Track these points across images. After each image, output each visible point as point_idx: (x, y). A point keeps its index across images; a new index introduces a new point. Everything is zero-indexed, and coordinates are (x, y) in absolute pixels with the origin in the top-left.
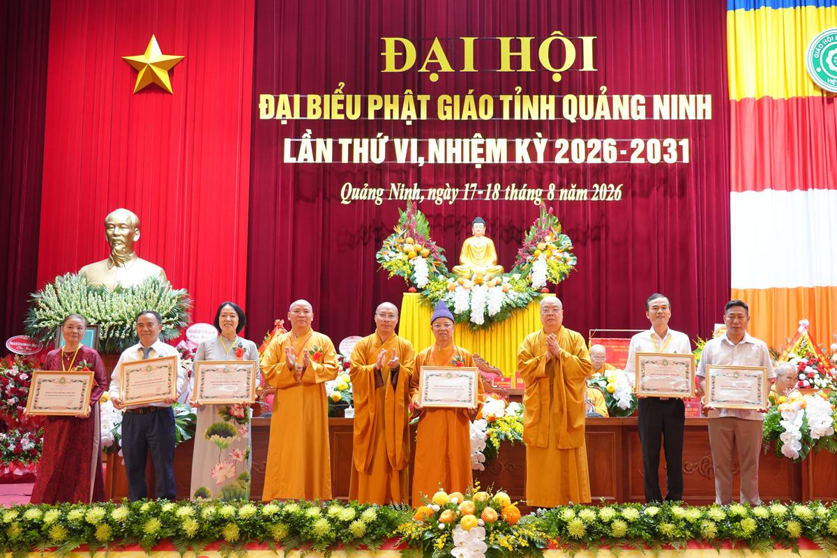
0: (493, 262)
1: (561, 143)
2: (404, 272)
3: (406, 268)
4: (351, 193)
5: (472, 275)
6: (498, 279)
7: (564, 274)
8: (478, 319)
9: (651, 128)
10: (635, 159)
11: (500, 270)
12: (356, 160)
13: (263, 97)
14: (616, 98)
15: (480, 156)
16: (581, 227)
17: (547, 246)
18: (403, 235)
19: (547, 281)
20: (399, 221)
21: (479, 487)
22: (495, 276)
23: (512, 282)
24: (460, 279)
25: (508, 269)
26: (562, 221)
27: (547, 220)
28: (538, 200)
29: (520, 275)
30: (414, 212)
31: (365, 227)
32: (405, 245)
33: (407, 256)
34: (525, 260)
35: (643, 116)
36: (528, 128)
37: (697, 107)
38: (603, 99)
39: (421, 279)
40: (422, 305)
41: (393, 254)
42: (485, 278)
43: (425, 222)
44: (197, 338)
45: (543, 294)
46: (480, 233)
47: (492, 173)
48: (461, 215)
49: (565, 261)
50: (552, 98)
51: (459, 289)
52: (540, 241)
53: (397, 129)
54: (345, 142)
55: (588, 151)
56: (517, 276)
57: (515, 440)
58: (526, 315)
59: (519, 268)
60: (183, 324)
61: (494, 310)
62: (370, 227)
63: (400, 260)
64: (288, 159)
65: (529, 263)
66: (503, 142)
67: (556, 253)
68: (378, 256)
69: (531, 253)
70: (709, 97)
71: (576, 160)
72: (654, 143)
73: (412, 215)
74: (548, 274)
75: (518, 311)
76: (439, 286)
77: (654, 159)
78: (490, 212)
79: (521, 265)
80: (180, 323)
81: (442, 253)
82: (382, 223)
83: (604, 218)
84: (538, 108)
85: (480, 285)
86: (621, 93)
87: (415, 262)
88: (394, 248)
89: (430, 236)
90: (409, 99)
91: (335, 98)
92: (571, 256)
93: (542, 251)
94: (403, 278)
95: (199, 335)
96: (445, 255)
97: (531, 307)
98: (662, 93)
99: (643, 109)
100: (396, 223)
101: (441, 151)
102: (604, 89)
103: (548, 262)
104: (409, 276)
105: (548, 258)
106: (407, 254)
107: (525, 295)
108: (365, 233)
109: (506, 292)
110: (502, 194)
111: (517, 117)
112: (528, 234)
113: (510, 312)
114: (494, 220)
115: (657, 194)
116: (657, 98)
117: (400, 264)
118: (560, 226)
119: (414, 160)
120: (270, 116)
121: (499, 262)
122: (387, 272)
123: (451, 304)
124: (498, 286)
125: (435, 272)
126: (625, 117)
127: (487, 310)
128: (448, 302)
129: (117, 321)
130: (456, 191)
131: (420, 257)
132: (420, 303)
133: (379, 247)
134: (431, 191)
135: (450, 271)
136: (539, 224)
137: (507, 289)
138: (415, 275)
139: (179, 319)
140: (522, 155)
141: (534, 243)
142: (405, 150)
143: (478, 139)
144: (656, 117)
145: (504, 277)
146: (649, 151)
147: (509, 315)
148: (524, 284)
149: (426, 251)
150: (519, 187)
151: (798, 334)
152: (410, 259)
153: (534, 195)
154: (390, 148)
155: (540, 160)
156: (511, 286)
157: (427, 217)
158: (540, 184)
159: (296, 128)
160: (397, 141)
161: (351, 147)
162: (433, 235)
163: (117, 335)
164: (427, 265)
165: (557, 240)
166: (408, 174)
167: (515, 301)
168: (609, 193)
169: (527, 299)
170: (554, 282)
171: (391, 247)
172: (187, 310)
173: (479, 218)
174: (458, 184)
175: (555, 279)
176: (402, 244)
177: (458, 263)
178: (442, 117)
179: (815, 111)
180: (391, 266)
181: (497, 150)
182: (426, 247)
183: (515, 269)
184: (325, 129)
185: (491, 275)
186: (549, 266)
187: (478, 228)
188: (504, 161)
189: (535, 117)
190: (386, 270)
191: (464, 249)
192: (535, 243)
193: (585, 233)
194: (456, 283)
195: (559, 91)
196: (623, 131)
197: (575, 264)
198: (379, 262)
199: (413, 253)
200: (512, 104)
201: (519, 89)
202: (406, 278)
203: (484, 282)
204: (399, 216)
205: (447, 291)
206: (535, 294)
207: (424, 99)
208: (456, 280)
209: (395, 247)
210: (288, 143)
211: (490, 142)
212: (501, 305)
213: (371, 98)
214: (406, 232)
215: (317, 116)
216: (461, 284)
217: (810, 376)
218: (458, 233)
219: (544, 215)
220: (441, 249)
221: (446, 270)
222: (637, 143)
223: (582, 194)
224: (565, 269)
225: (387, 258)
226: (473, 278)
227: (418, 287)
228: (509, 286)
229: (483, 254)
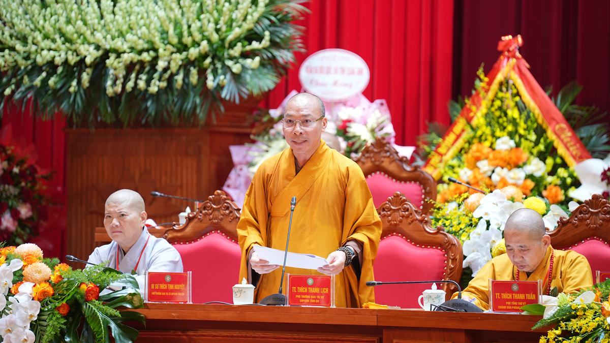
44: (324, 85)
60: (285, 56)
80: (277, 53)
95: (329, 79)
129: (140, 53)
139: (274, 44)
163: (142, 84)
172: (295, 21)
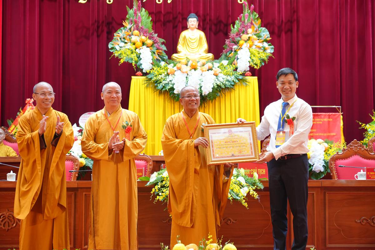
0: (205, 51)
2: (132, 59)
3: (134, 56)
5: (188, 62)
6: (210, 65)
7: (263, 60)
11: (212, 57)
16: (276, 22)
17: (249, 38)
18: (130, 29)
19: (250, 67)
20: (127, 17)
21: (211, 240)
22: (207, 62)
23: (221, 67)
24: (179, 65)
25: (217, 57)
26: (261, 16)
27: (249, 16)
29: (228, 61)
30: (139, 10)
31: (98, 22)
32: (132, 36)
33: (134, 47)
34: (232, 49)
39: (146, 65)
40: (147, 87)
41: (122, 44)
42: (199, 64)
43: (148, 18)
45: (247, 77)
46: (194, 26)
48: (178, 12)
49: (265, 50)
51: (178, 73)
52: (243, 33)
56: (225, 62)
57: (234, 199)
58: (232, 94)
59: (226, 56)
61: (207, 90)
62: (103, 22)
63: (129, 49)
65: (235, 51)
67: (257, 43)
68: (110, 46)
69: (236, 43)
73: (138, 12)
74: (250, 60)
75: (226, 91)
76: (161, 71)
78: (201, 9)
79: (228, 53)
81: (163, 43)
82: (113, 18)
83: (296, 14)
85: (195, 69)
87: (141, 51)
88: (123, 40)
89: (153, 29)
92: (269, 45)
93: (246, 41)
94: (131, 64)
96: (166, 45)
97: (237, 88)
100: (124, 19)
103: (251, 50)
104: (136, 62)
105: (251, 46)
106: (134, 44)
107: (231, 78)
108: (98, 27)
109: (216, 75)
112: (234, 27)
113: (220, 92)
114: (204, 16)
117: (129, 53)
118: (260, 21)
121: (209, 51)
122: (118, 59)
123: (171, 86)
124: (210, 71)
125: (157, 60)
127: (201, 90)
128: (168, 84)
131: (145, 47)
132: (146, 85)
133: (110, 38)
135: (170, 58)
136: (243, 19)
137: (218, 72)
138: (141, 62)
141: (238, 34)
145: (214, 63)
147: (219, 94)
148: (230, 69)
149: (150, 42)
152: (136, 48)
156: (220, 70)
157: (150, 14)
162: (156, 28)
164: (150, 53)
165: (258, 32)
167: (224, 82)
169: (233, 81)
170: (256, 67)
171: (120, 39)
173: (193, 14)
175: (256, 65)
176: (130, 36)
177: (176, 51)
180: (121, 54)
182: (150, 38)
183: (223, 56)
185: (204, 61)
186: (252, 53)
187: (193, 23)
190: (117, 57)
191: (181, 40)
192: (240, 34)
193: (280, 27)
194: (175, 68)
197: (272, 51)
198: (111, 51)
199: (139, 43)
202: (133, 64)
203: (198, 67)
204: (126, 13)
205: (168, 74)
206: (240, 77)
208: (175, 65)
209: (124, 38)
212: (212, 87)
214: (133, 26)
216: (179, 69)
218: (175, 27)
219: (246, 12)
220: (162, 40)
221: (166, 57)
224: (264, 56)
225: (117, 48)
226: (189, 64)
227: (144, 71)
228: (219, 70)
229: (196, 44)
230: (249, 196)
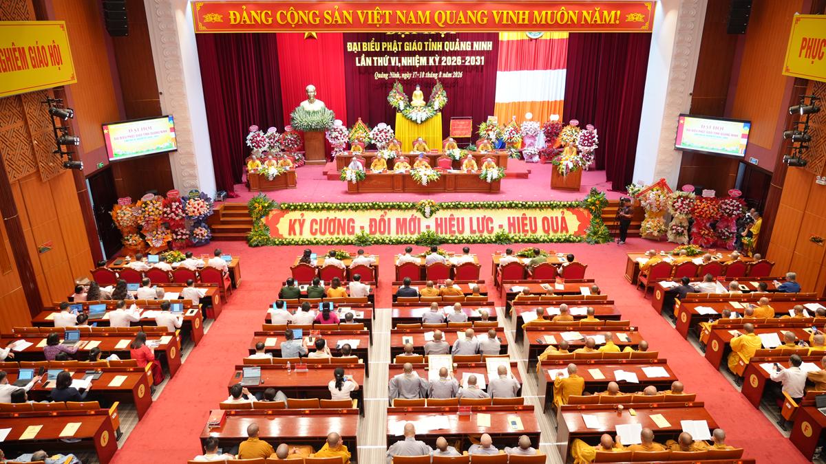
1: (444, 58)
3: (397, 104)
4: (378, 76)
7: (444, 105)
8: (419, 122)
9: (473, 53)
10: (467, 64)
11: (425, 104)
12: (379, 65)
13: (348, 44)
14: (462, 43)
15: (419, 63)
16: (449, 88)
17: (439, 95)
18: (395, 92)
19: (438, 108)
20: (394, 86)
22: (424, 108)
23: (429, 110)
27: (438, 86)
28: (436, 78)
30: (398, 83)
31: (381, 84)
32: (396, 95)
33: (397, 100)
34: (432, 100)
35: (470, 49)
36: (433, 53)
37: (487, 46)
38: (457, 43)
39: (402, 108)
41: (393, 99)
43: (401, 86)
45: (437, 113)
47: (422, 69)
49: (444, 100)
50: (441, 43)
51: (413, 112)
52: (436, 93)
53: (392, 54)
54: (375, 58)
55: (452, 61)
56: (430, 108)
61: (423, 119)
62: (383, 83)
64: (358, 65)
65: (434, 101)
66: (425, 58)
67: (441, 97)
68: (388, 99)
69: (434, 97)
70: (491, 43)
71: (449, 64)
72: (473, 58)
73: (398, 85)
74: (439, 105)
75: (430, 119)
76: (407, 110)
77: (473, 64)
82: (388, 87)
83: (456, 84)
84: (437, 46)
86: (463, 41)
87: (400, 102)
88: (393, 96)
89: (403, 92)
90: (395, 44)
91: (372, 43)
92: (446, 98)
93: (437, 96)
94: (396, 107)
98: (476, 41)
99: (470, 47)
100: (393, 88)
101: (406, 61)
102: (458, 40)
103: (439, 101)
104: (398, 106)
105: (439, 99)
107: (432, 114)
109: (427, 113)
110: (425, 75)
111: (430, 49)
112: (433, 90)
115: (474, 72)
116: (475, 43)
117: (395, 102)
118: (443, 88)
119: (397, 65)
120: (351, 50)
121: (424, 100)
125: (405, 105)
126: (464, 49)
128: (410, 116)
130: (411, 74)
131: (401, 100)
132: (402, 116)
133: (387, 95)
134: (403, 75)
136: (436, 87)
138: (400, 107)
140: (431, 63)
142: (394, 61)
143: (417, 57)
144: (474, 49)
146: (472, 61)
147: (427, 120)
148: (432, 109)
149: (402, 98)
150: (430, 73)
151: (512, 121)
153: (435, 76)
154: (390, 60)
155: (437, 64)
157: (402, 84)
158: (437, 72)
159: (359, 54)
160: (392, 58)
161: (377, 60)
164: (403, 102)
165: (442, 93)
166: (395, 69)
167: (429, 116)
168: (458, 75)
170: (441, 108)
174: (411, 72)
177: (412, 101)
178: (406, 50)
179: (526, 44)
180: (392, 103)
181: (423, 61)
182: (402, 96)
184: (368, 54)
185: (422, 108)
187: (418, 88)
188: (426, 64)
189: (435, 50)
190: (391, 105)
191: (414, 96)
195: (443, 40)
196: (463, 54)
197: (447, 101)
198: (389, 101)
199: (399, 99)
200: (428, 45)
201: (430, 40)
205: (410, 112)
206: (435, 113)
207: (400, 43)
210: (357, 59)
211: (421, 58)
213: (383, 43)
215: (366, 50)
217: (513, 134)
219: (438, 82)
220: (407, 96)
222: (468, 58)
223: (450, 75)
224: (444, 103)
225: (391, 100)
227: (401, 111)
229: (419, 97)
230: (437, 179)
